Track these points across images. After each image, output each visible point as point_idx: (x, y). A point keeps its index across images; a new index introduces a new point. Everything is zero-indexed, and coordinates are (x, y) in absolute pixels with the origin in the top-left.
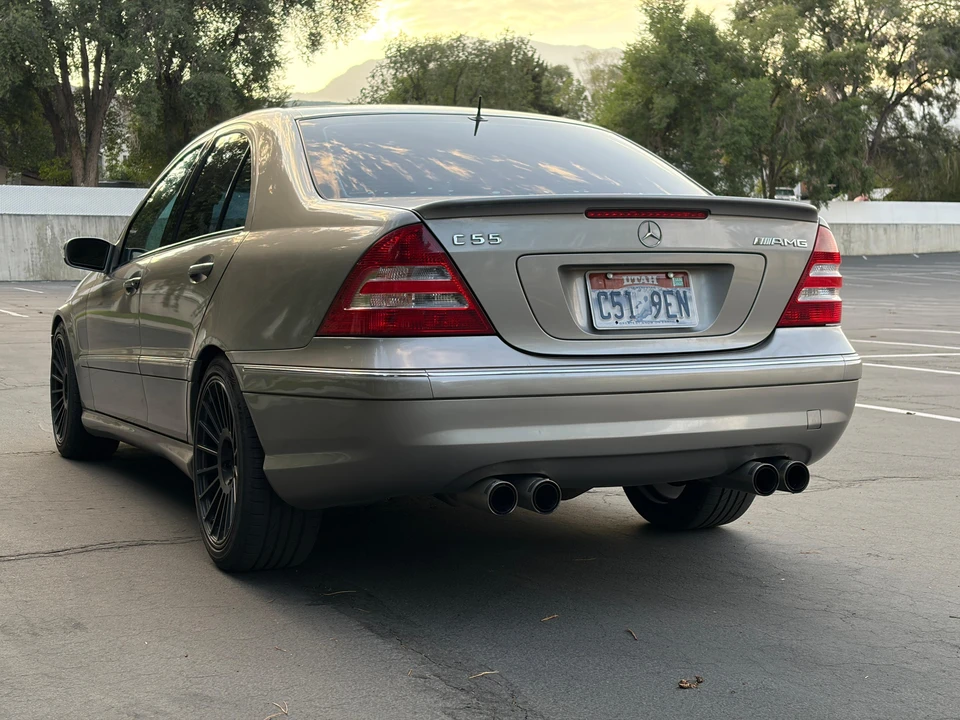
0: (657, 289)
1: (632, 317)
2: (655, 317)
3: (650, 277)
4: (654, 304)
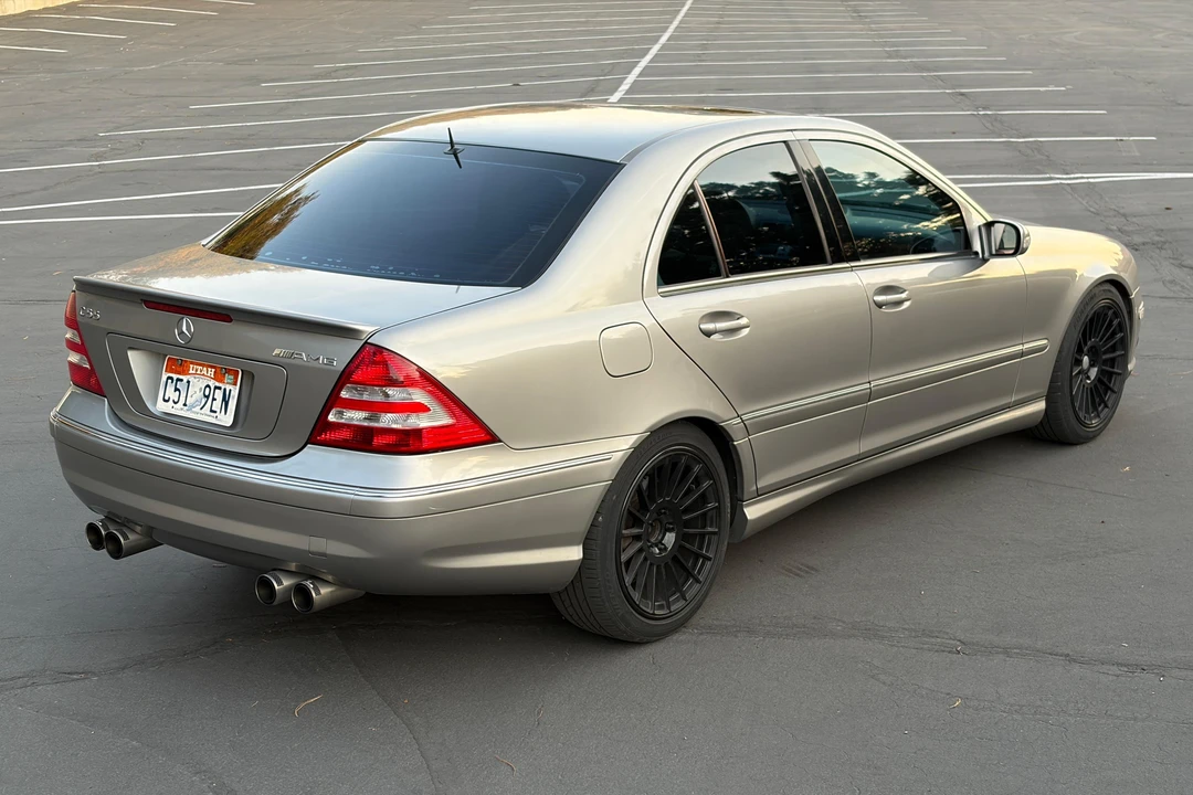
1: (185, 405)
2: (201, 409)
3: (210, 369)
4: (204, 396)
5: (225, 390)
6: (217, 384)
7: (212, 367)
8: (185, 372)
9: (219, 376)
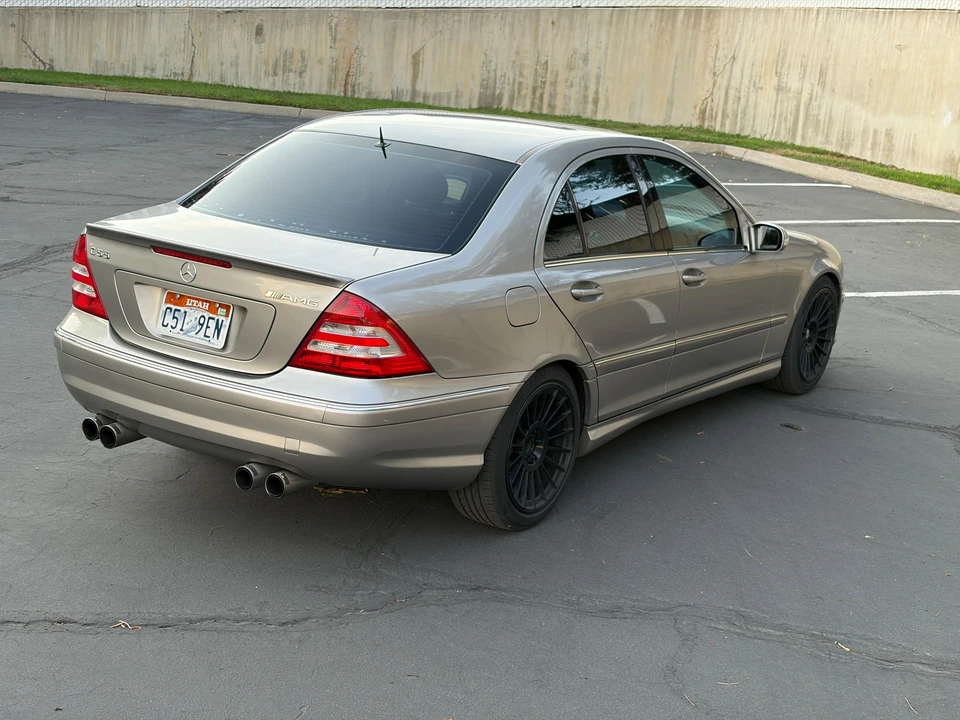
0: (205, 315)
1: (182, 330)
2: (196, 334)
3: (204, 303)
4: (199, 324)
5: (218, 320)
6: (211, 315)
8: (183, 304)
9: (213, 309)
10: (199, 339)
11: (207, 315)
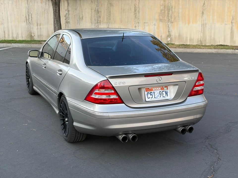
0: (160, 91)
1: (155, 97)
2: (160, 97)
3: (159, 88)
4: (160, 94)
5: (165, 91)
6: (162, 91)
7: (159, 87)
9: (162, 89)
10: (162, 98)
11: (161, 91)
